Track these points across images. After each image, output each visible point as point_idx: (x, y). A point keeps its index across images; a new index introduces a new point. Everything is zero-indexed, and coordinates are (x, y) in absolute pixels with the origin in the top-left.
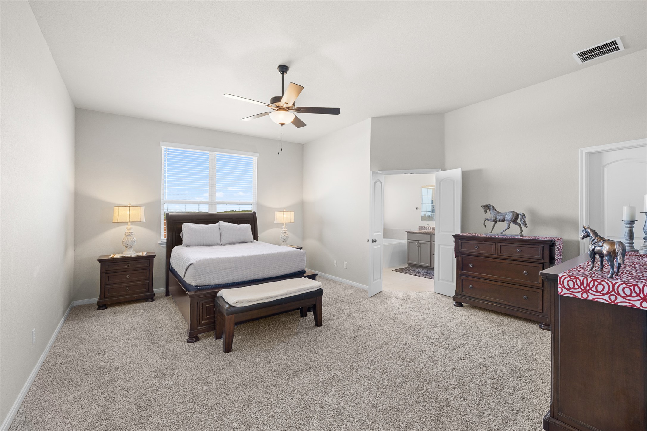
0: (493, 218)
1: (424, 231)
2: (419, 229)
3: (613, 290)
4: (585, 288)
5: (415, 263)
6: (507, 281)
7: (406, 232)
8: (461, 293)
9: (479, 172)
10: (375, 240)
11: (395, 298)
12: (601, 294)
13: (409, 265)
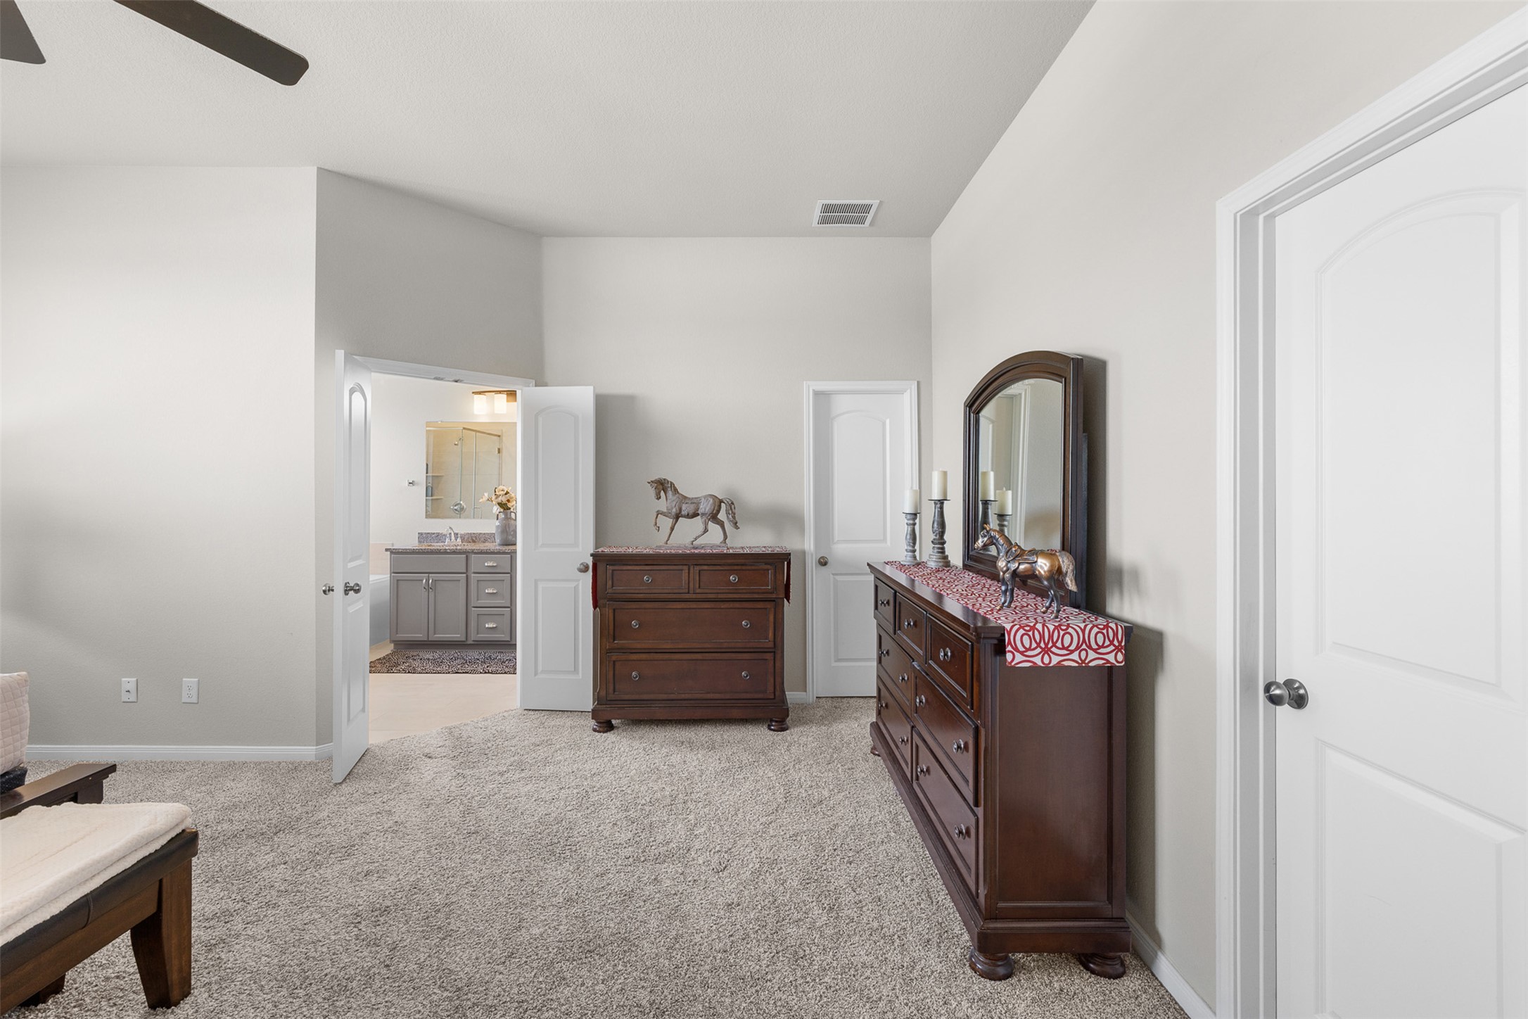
0: (674, 510)
1: (437, 546)
2: (420, 542)
3: (1084, 640)
4: (1046, 645)
5: (420, 636)
6: (717, 648)
7: (387, 550)
8: (611, 697)
9: (630, 400)
10: (357, 585)
11: (427, 760)
12: (1069, 650)
13: (395, 644)
